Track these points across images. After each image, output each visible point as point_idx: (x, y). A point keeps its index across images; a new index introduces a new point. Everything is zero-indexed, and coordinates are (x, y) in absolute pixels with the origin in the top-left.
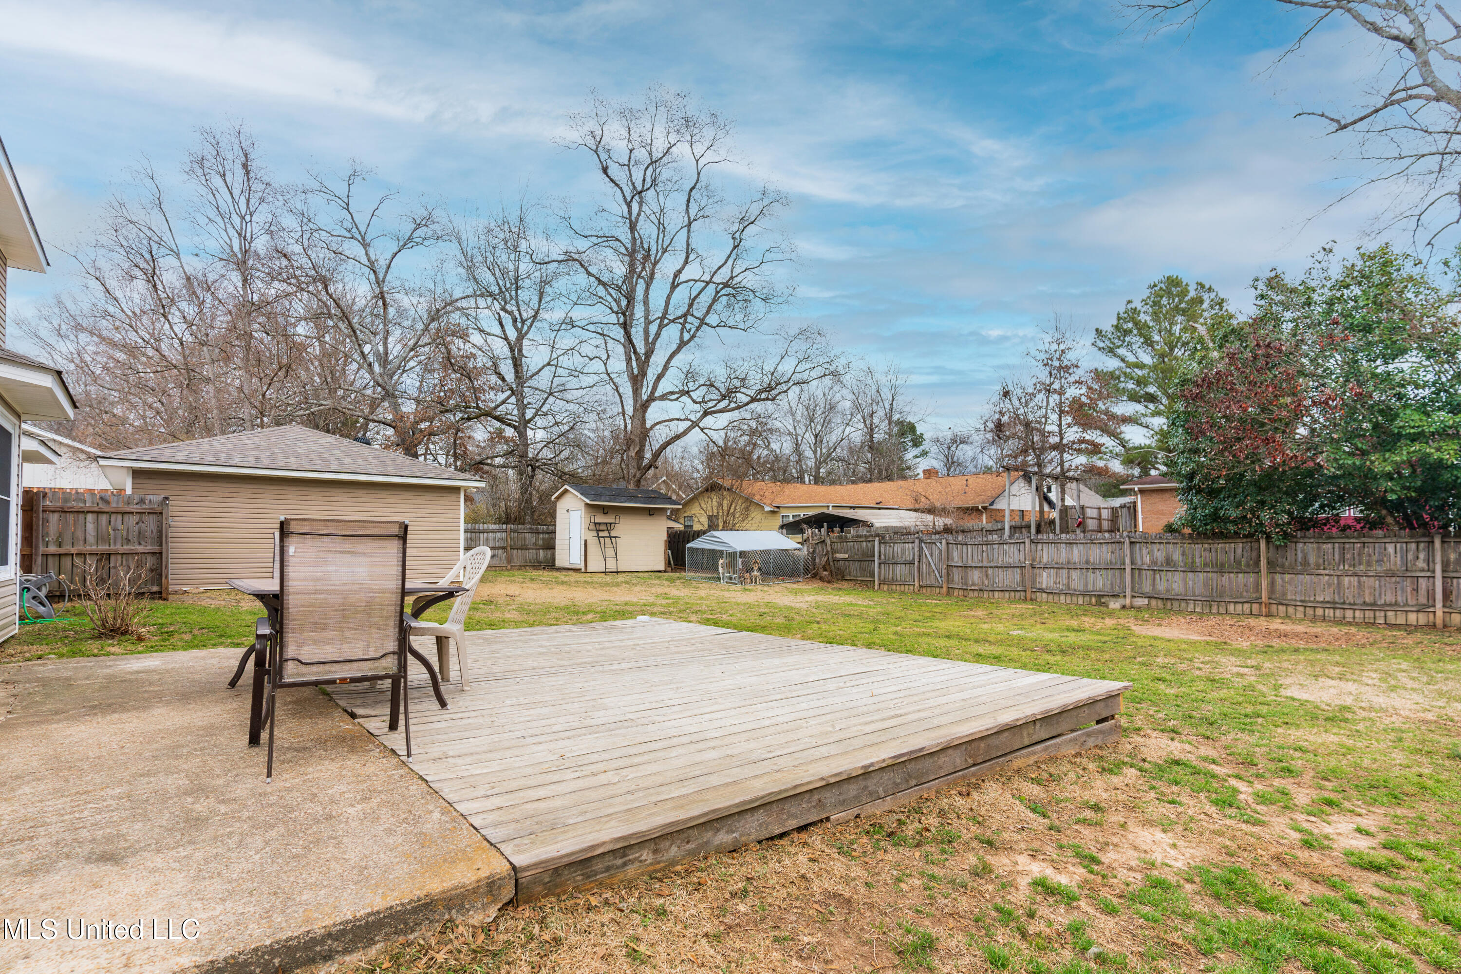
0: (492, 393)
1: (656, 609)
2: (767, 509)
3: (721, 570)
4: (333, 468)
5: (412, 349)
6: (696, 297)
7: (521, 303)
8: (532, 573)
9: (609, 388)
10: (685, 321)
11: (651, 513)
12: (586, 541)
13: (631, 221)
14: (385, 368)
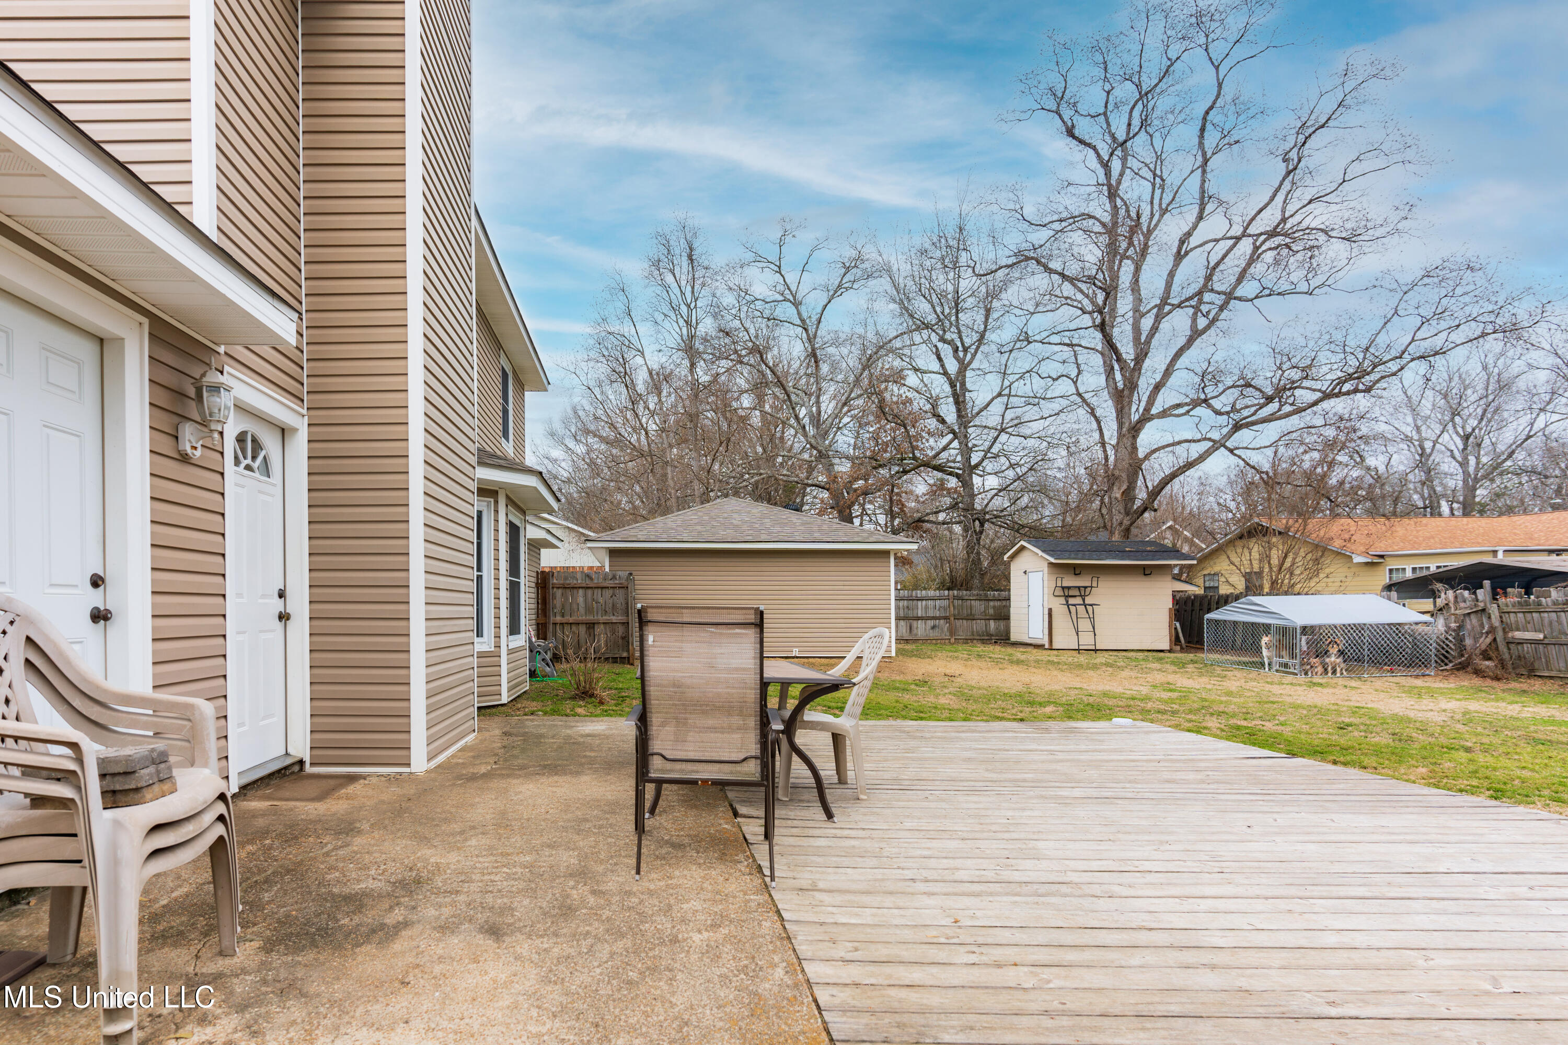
0: (932, 440)
1: (1149, 705)
2: (1357, 559)
3: (1265, 652)
4: (763, 537)
5: (845, 404)
6: (1218, 264)
7: (962, 328)
8: (980, 648)
9: (1082, 412)
10: (1201, 302)
11: (1146, 572)
12: (1050, 610)
13: (1109, 186)
14: (818, 428)
